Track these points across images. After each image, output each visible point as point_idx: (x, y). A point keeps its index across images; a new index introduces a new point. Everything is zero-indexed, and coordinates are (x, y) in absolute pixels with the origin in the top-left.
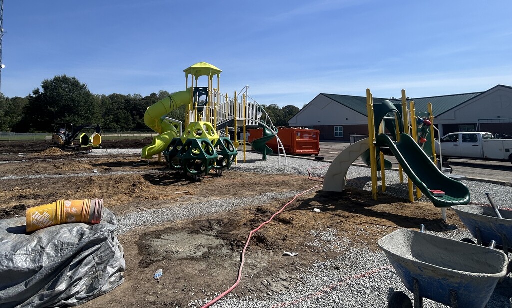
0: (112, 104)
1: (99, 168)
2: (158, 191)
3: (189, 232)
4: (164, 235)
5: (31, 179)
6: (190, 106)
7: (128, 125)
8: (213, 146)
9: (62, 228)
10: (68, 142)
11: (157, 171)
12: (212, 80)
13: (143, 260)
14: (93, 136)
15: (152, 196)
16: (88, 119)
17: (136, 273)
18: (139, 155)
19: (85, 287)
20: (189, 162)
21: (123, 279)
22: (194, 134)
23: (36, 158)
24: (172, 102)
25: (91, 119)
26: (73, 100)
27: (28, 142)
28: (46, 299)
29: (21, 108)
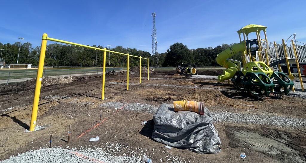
0: (198, 53)
1: (197, 84)
2: (232, 102)
3: (261, 134)
4: (241, 131)
5: (171, 87)
6: (245, 52)
7: (207, 63)
8: (269, 78)
9: (187, 113)
10: (182, 71)
11: (228, 90)
12: (259, 34)
13: (230, 142)
14: (192, 69)
15: (228, 104)
16: (188, 61)
17: (227, 148)
18: (216, 79)
19: (201, 146)
20: (251, 87)
21: (221, 150)
22: (251, 69)
23: (171, 78)
24: (232, 51)
25: (190, 61)
26: (181, 53)
27: (167, 71)
28: (186, 144)
29: (164, 57)
